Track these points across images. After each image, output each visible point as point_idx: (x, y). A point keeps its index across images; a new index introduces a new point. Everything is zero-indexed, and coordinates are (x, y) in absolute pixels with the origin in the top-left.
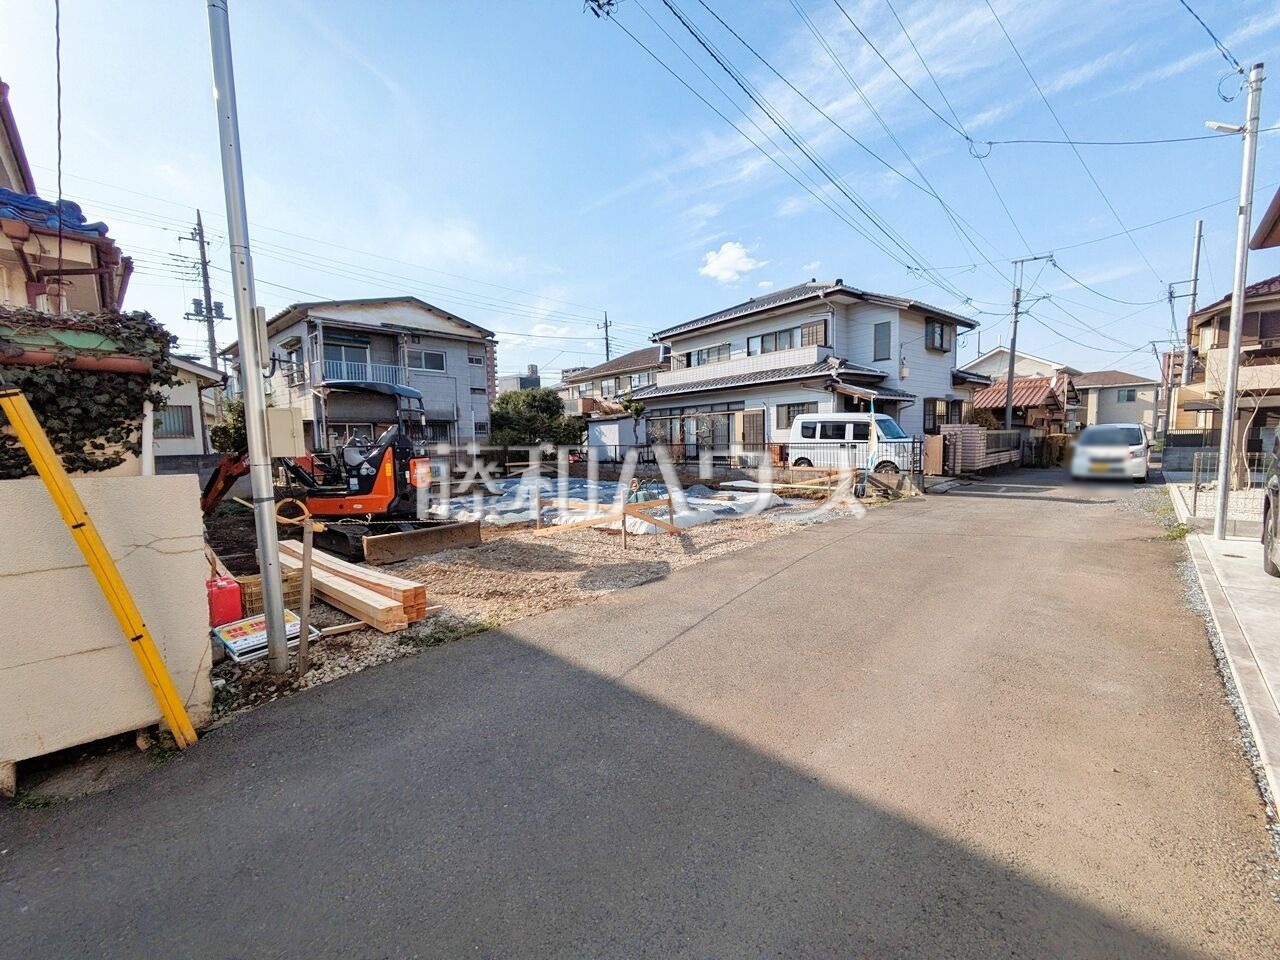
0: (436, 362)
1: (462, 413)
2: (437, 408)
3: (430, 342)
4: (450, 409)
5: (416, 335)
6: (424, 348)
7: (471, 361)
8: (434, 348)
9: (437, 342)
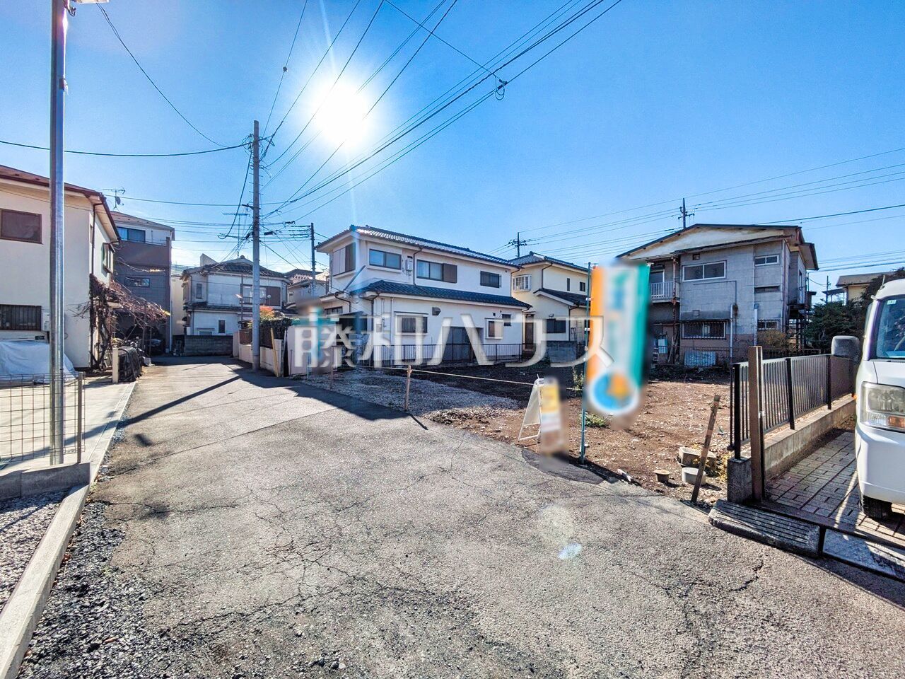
0: (717, 271)
1: (740, 312)
2: (713, 310)
3: (710, 255)
4: (727, 310)
5: (696, 253)
6: (702, 262)
7: (758, 262)
8: (713, 260)
9: (716, 254)
